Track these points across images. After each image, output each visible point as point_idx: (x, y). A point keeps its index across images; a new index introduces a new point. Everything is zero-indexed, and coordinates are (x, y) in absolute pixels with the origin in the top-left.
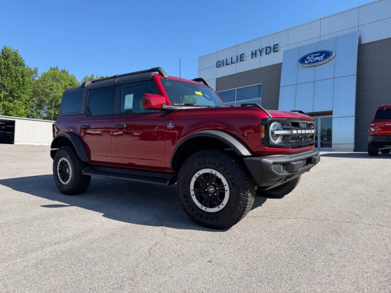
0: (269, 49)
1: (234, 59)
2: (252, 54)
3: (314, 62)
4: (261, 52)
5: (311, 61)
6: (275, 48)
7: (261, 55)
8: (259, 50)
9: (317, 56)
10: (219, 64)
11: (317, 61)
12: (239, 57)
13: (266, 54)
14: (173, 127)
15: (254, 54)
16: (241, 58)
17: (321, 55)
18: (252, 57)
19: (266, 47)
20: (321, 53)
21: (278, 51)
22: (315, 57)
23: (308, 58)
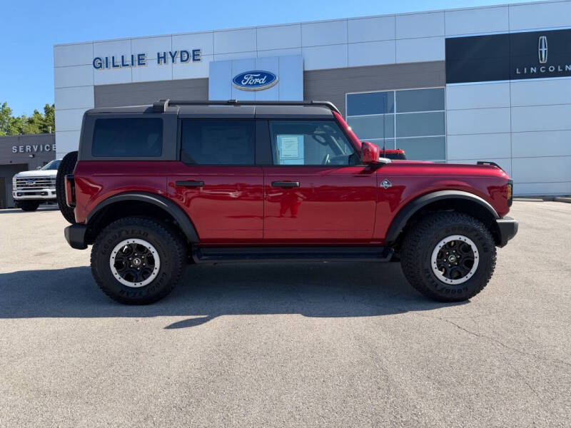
0: (186, 55)
1: (128, 60)
2: (159, 58)
3: (253, 85)
4: (173, 57)
5: (250, 83)
6: (196, 56)
7: (173, 61)
8: (170, 53)
9: (257, 78)
10: (98, 64)
11: (258, 84)
12: (136, 58)
13: (182, 61)
14: (391, 186)
15: (161, 58)
16: (141, 60)
17: (261, 77)
18: (159, 63)
19: (182, 52)
20: (262, 74)
21: (199, 60)
22: (254, 78)
23: (245, 78)
